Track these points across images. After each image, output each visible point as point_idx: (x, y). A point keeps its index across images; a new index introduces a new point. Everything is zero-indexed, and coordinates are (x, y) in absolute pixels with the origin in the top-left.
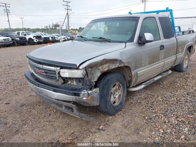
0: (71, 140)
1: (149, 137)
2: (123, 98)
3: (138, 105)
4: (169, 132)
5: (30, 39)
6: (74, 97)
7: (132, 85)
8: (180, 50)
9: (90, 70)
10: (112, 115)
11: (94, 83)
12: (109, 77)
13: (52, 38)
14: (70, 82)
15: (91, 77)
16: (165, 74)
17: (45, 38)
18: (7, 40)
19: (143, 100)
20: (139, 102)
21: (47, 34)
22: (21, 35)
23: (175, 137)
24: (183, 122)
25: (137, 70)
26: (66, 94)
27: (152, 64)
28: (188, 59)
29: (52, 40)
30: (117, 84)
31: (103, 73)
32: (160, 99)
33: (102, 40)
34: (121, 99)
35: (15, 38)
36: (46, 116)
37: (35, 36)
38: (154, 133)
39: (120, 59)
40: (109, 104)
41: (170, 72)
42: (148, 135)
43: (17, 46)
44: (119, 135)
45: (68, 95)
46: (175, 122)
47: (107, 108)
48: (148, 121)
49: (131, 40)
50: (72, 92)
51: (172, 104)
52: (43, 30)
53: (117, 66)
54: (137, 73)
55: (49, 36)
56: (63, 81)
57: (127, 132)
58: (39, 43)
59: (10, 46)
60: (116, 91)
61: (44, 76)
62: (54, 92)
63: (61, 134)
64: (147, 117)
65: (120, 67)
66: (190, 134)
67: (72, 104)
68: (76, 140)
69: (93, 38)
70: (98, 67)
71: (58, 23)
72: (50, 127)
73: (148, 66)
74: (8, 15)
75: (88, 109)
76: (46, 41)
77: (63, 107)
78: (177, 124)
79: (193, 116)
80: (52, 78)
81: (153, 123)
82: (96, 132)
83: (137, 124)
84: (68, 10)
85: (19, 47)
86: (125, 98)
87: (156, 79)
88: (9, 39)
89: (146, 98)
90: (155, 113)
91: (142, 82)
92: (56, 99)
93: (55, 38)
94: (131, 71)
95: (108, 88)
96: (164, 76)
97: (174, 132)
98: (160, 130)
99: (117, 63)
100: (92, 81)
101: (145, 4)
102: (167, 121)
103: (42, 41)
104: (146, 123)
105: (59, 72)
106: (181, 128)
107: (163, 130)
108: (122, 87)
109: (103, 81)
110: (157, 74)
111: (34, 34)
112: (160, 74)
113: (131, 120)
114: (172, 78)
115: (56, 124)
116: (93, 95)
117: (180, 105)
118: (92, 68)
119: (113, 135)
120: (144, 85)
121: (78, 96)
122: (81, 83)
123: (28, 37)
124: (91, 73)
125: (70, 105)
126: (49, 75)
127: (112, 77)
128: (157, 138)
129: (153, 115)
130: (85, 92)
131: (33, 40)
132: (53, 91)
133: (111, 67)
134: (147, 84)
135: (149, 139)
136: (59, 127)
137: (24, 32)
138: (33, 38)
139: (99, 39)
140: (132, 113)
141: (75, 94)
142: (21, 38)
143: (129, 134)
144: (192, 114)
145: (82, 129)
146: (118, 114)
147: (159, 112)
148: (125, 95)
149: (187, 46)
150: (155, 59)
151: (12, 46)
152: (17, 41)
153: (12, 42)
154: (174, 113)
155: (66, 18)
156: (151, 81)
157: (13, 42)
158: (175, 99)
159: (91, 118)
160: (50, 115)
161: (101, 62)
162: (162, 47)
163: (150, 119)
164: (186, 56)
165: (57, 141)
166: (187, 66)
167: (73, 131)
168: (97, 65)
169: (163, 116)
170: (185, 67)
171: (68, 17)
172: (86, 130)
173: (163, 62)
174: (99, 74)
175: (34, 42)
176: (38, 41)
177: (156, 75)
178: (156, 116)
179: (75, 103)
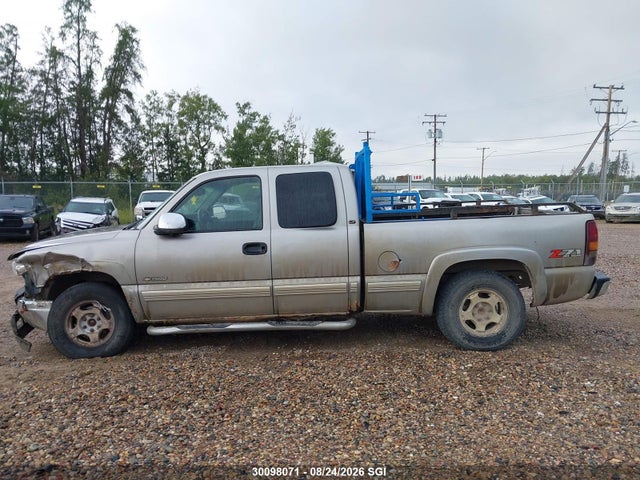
8: (389, 267)
15: (33, 279)
25: (141, 287)
27: (206, 284)
28: (506, 307)
30: (95, 305)
39: (81, 256)
53: (80, 269)
54: (141, 295)
60: (98, 320)
84: (609, 114)
87: (235, 326)
91: (180, 320)
99: (80, 264)
110: (258, 317)
116: (34, 310)
124: (33, 272)
133: (70, 268)
156: (213, 327)
161: (45, 257)
162: (256, 248)
164: (493, 297)
168: (40, 261)
170: (479, 334)
171: (606, 139)
173: (267, 286)
174: (46, 277)
177: (251, 317)
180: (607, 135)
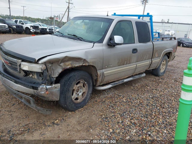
0: (22, 131)
1: (97, 135)
2: (87, 95)
3: (101, 104)
4: (118, 132)
5: (27, 28)
6: (32, 90)
7: (98, 84)
8: (157, 55)
9: (50, 65)
10: (73, 111)
11: (55, 79)
12: (72, 74)
13: (49, 29)
14: (31, 76)
15: (52, 73)
16: (137, 77)
17: (43, 29)
18: (3, 27)
19: (109, 99)
20: (103, 100)
21: (45, 25)
22: (18, 24)
23: (121, 137)
24: (135, 124)
25: (103, 70)
26: (25, 87)
27: (122, 66)
28: (165, 64)
29: (49, 31)
30: (81, 82)
31: (65, 70)
32: (125, 100)
33: (75, 37)
34: (85, 97)
35: (12, 26)
36: (9, 106)
37: (32, 26)
38: (103, 131)
39: (84, 58)
40: (69, 100)
41: (144, 75)
42: (97, 133)
43: (13, 34)
44: (70, 131)
45: (27, 87)
46: (128, 123)
47: (66, 104)
48: (103, 120)
49: (101, 41)
50: (30, 85)
51: (134, 106)
52: (43, 21)
53: (81, 65)
54: (103, 73)
55: (46, 27)
56: (24, 74)
57: (79, 128)
58: (36, 33)
59: (6, 33)
60: (80, 88)
61: (9, 67)
62: (15, 84)
63: (16, 124)
64: (104, 116)
65: (84, 65)
66: (135, 136)
67: (30, 96)
68: (27, 132)
69: (68, 34)
70: (59, 64)
71: (59, 15)
72: (8, 116)
73: (117, 67)
74: (10, 2)
75: (52, 103)
76: (43, 32)
77: (23, 98)
78: (129, 126)
79: (146, 119)
80: (15, 69)
81: (107, 122)
82: (50, 126)
83: (92, 122)
84: (69, 3)
85: (14, 35)
86: (89, 95)
87: (125, 80)
88: (5, 26)
89: (111, 97)
90: (113, 113)
91: (110, 82)
92: (16, 90)
93: (52, 30)
94: (96, 70)
95: (69, 85)
96: (135, 78)
97: (122, 133)
98: (110, 130)
99: (81, 62)
100: (52, 76)
101: (145, 6)
102: (121, 122)
103: (39, 31)
104: (101, 121)
105: (20, 64)
106: (130, 130)
107: (113, 130)
108: (87, 85)
109: (66, 78)
110: (129, 76)
111: (31, 24)
112: (132, 76)
113: (88, 118)
114: (147, 82)
115: (15, 115)
116: (52, 91)
117: (140, 108)
118: (52, 63)
119: (64, 130)
120: (111, 85)
121: (36, 90)
122: (41, 77)
123: (25, 26)
124: (52, 68)
125: (27, 97)
126: (13, 66)
127: (75, 74)
128: (104, 137)
129: (110, 115)
130: (43, 86)
131: (30, 29)
132: (14, 82)
133: (75, 64)
134: (114, 84)
135: (96, 136)
136: (17, 117)
137: (22, 20)
138: (30, 28)
139: (73, 36)
140: (91, 111)
141: (33, 88)
142: (18, 26)
143: (79, 131)
144: (147, 118)
145: (37, 122)
146: (78, 111)
147: (117, 112)
148: (90, 92)
149: (165, 52)
150: (126, 62)
151: (8, 33)
152: (13, 29)
153: (8, 29)
154: (131, 115)
155: (66, 11)
156: (120, 82)
157: (10, 30)
158: (138, 101)
159: (47, 112)
160: (14, 105)
161: (63, 59)
162: (135, 51)
163: (106, 118)
164: (164, 62)
165: (9, 130)
166: (165, 71)
167: (28, 123)
168: (59, 61)
169: (119, 116)
170: (162, 72)
171: (69, 11)
172: (41, 123)
173: (135, 65)
174: (60, 70)
175: (31, 31)
176: (34, 31)
177: (127, 77)
178: (113, 116)
179: (32, 96)
180: (69, 10)
